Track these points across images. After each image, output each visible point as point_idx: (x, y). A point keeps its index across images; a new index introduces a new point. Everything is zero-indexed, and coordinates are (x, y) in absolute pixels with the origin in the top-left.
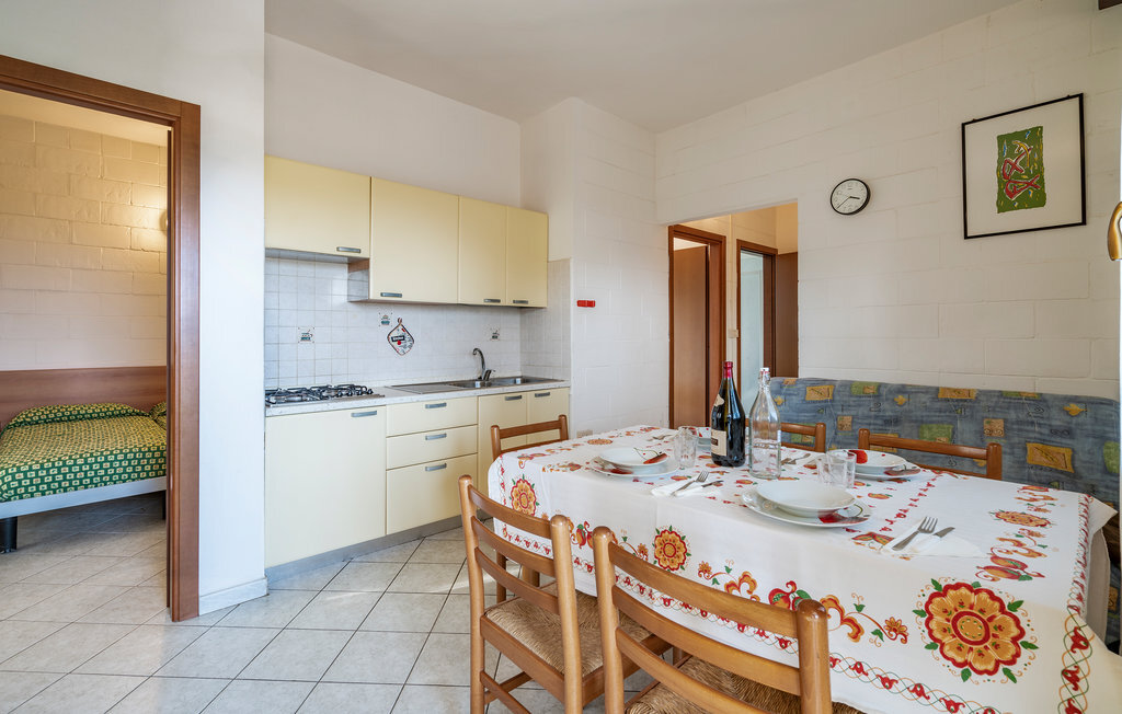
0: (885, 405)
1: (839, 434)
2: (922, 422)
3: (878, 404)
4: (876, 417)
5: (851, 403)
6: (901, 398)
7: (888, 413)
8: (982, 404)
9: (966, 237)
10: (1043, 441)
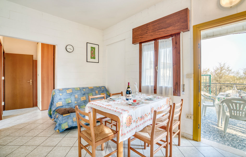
0: (82, 92)
1: (76, 99)
2: (88, 93)
3: (81, 91)
4: (81, 94)
5: (77, 92)
6: (84, 90)
7: (83, 93)
8: (95, 89)
9: (87, 62)
10: (102, 93)
